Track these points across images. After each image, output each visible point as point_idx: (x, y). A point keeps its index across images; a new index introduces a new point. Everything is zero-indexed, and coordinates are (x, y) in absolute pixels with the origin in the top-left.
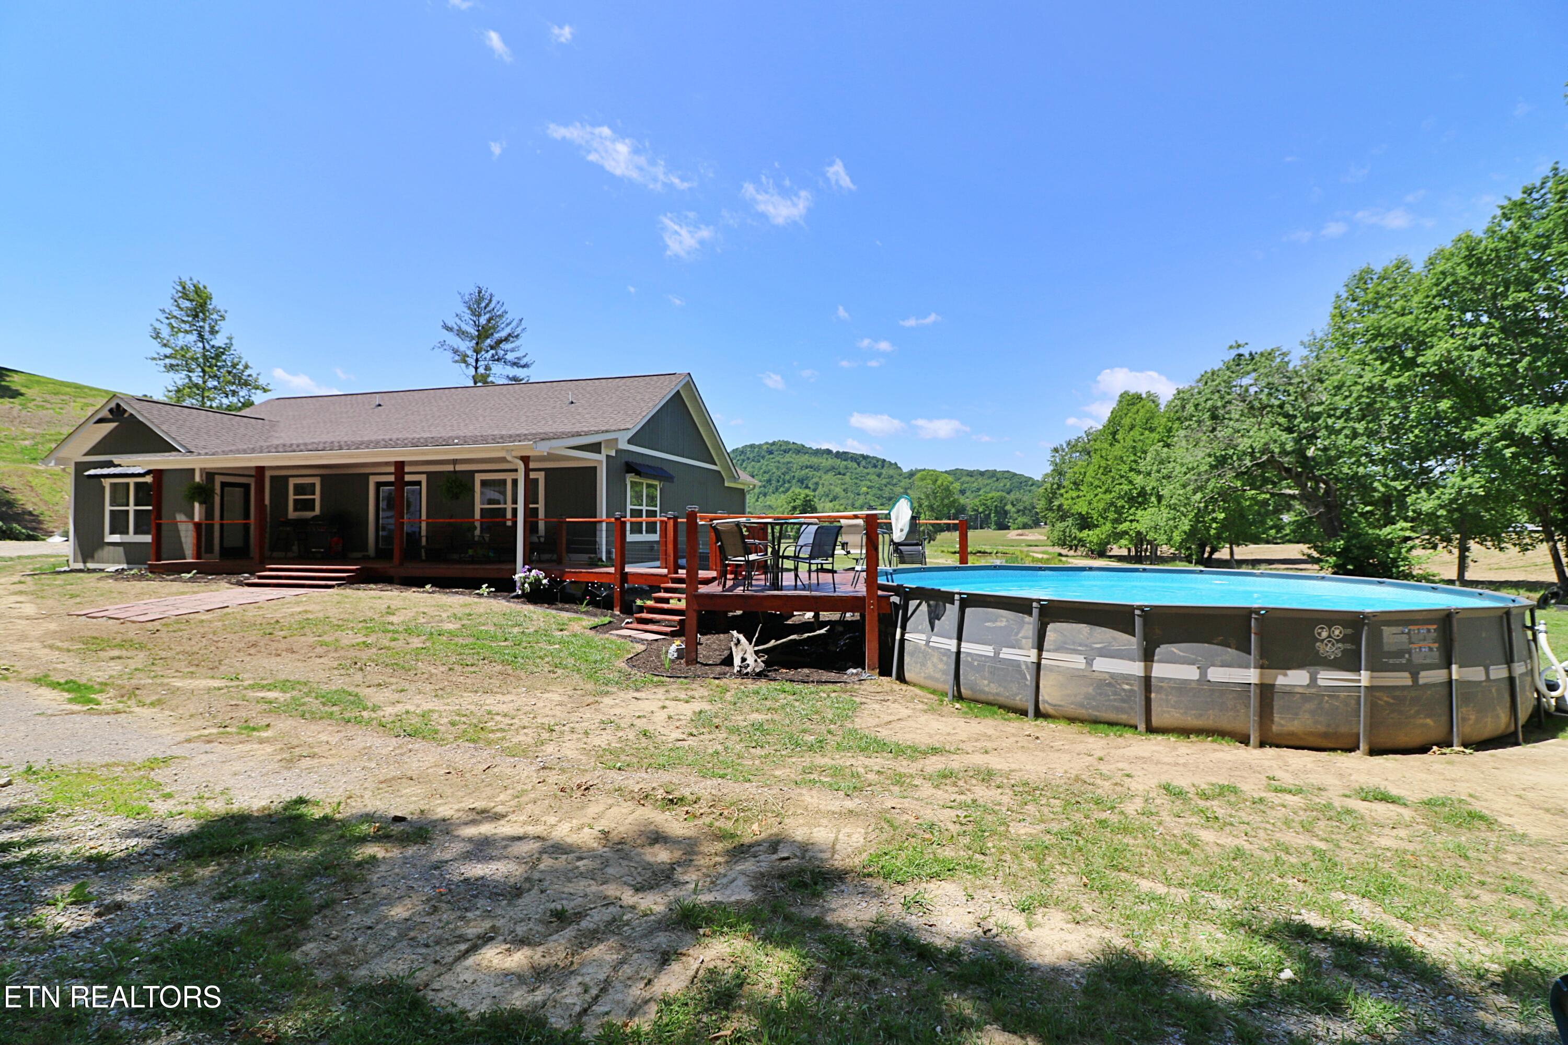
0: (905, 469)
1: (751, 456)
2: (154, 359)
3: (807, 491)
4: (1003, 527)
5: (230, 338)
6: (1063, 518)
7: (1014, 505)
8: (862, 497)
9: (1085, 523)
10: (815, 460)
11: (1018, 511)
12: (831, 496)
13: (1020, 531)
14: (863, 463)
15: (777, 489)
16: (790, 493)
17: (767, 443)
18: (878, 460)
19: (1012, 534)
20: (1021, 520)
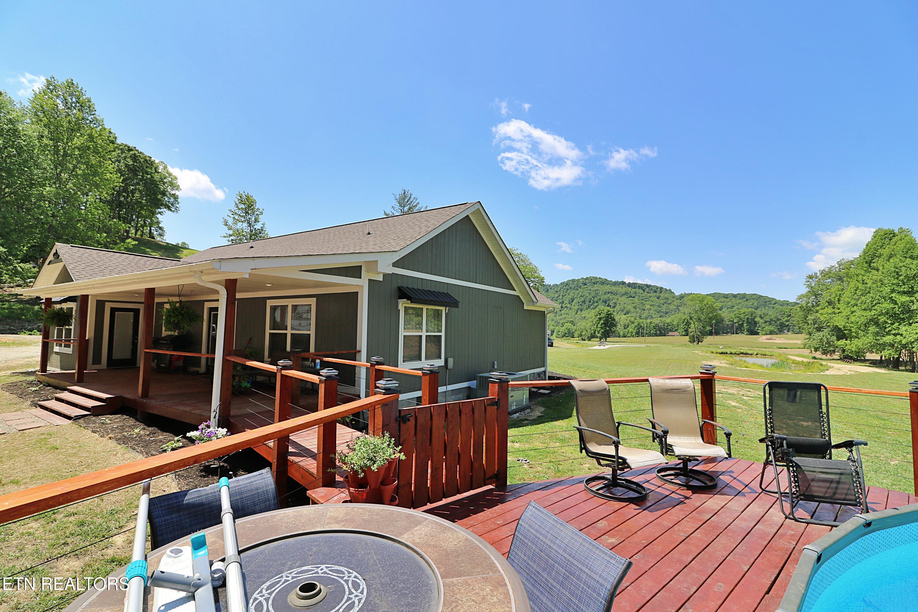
0: (677, 293)
1: (573, 287)
2: (225, 237)
3: (608, 308)
4: (753, 332)
5: (263, 224)
6: (819, 329)
7: (762, 318)
8: (647, 312)
9: (841, 334)
10: (614, 289)
11: (766, 322)
12: (625, 311)
13: (769, 336)
14: (647, 290)
15: (589, 307)
16: (597, 309)
17: (582, 278)
18: (657, 288)
19: (762, 339)
20: (768, 328)
